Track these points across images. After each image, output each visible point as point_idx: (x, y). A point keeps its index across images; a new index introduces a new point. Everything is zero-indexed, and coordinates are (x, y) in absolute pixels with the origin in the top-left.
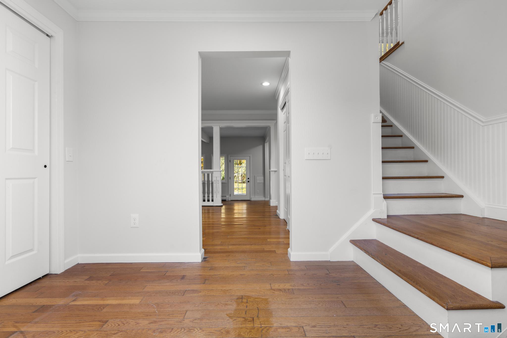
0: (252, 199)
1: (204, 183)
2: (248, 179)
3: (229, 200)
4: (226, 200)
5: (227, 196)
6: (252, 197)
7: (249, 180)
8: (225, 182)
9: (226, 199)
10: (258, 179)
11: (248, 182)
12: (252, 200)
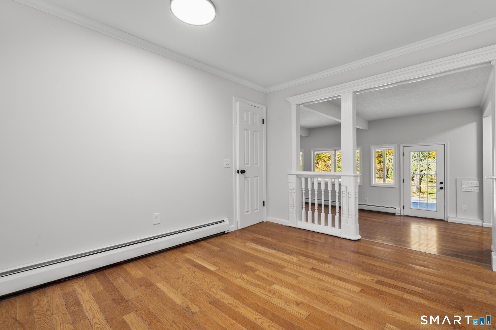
0: (448, 219)
1: (360, 186)
2: (441, 183)
3: (402, 214)
4: (396, 214)
5: (398, 209)
6: (449, 215)
7: (442, 185)
8: (395, 187)
9: (396, 212)
10: (464, 185)
11: (441, 188)
12: (448, 221)
